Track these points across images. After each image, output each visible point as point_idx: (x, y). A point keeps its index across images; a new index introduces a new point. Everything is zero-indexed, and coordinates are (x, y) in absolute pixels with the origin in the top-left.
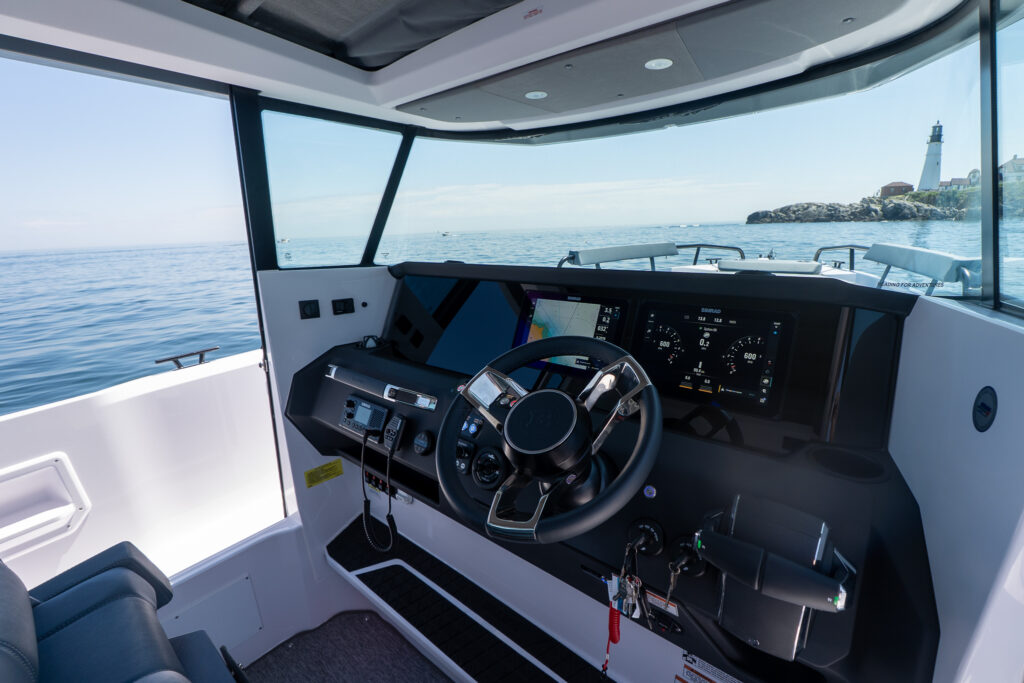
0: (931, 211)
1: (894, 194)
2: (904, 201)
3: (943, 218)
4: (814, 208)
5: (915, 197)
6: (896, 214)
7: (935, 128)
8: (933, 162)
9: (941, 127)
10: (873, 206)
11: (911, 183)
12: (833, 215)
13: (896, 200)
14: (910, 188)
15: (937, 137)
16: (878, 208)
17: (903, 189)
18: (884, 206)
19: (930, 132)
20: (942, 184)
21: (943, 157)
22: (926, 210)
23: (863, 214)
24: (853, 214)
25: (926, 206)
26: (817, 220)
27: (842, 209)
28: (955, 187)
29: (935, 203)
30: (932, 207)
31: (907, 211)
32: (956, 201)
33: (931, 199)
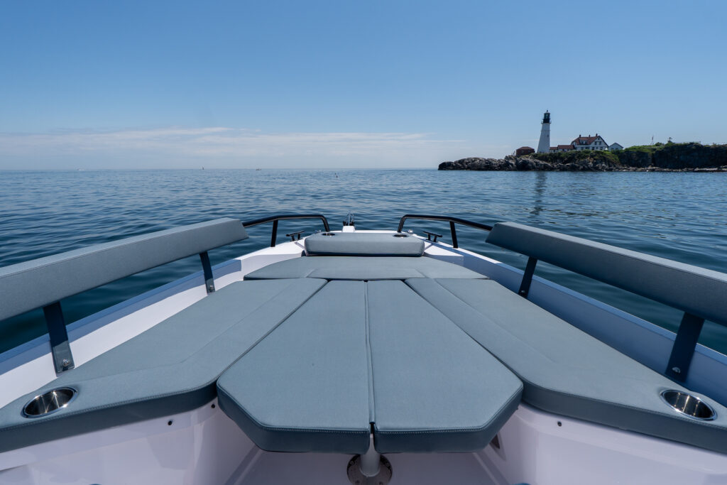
0: (545, 165)
1: (524, 154)
2: (529, 159)
3: (552, 169)
5: (535, 156)
6: (524, 167)
7: (545, 114)
8: (545, 136)
9: (549, 114)
10: (510, 161)
11: (533, 147)
12: (488, 166)
13: (524, 158)
14: (533, 151)
15: (547, 120)
16: (514, 163)
17: (528, 152)
18: (518, 161)
19: (543, 117)
20: (552, 149)
21: (551, 132)
22: (541, 165)
23: (504, 166)
24: (501, 165)
25: (541, 162)
26: (480, 169)
27: (494, 162)
28: (560, 151)
29: (547, 160)
30: (544, 163)
31: (530, 165)
32: (562, 159)
33: (544, 158)
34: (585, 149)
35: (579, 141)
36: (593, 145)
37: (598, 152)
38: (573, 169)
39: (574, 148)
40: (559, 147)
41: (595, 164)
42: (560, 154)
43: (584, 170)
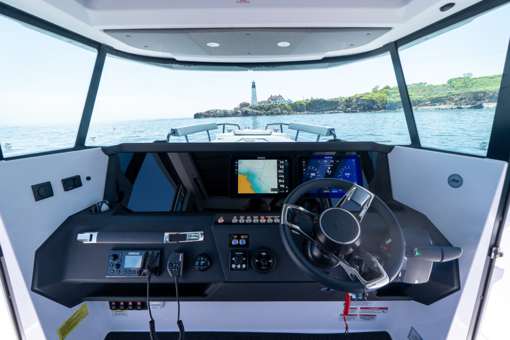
1: (244, 107)
2: (248, 109)
3: (261, 115)
4: (218, 111)
5: (251, 107)
6: (246, 114)
8: (254, 96)
9: (254, 83)
10: (238, 111)
11: (248, 102)
13: (245, 109)
14: (249, 104)
15: (254, 86)
16: (240, 112)
17: (246, 105)
18: (242, 111)
19: (252, 84)
20: (258, 103)
21: (257, 93)
23: (235, 114)
24: (232, 114)
25: (254, 111)
26: (220, 116)
27: (228, 112)
28: (263, 104)
29: (257, 110)
30: (256, 111)
31: (249, 113)
32: (265, 109)
33: (256, 108)
34: (275, 103)
35: (271, 98)
36: (278, 100)
37: (282, 104)
38: (272, 114)
39: (270, 102)
40: (262, 102)
41: (282, 111)
42: (263, 106)
43: (277, 114)
